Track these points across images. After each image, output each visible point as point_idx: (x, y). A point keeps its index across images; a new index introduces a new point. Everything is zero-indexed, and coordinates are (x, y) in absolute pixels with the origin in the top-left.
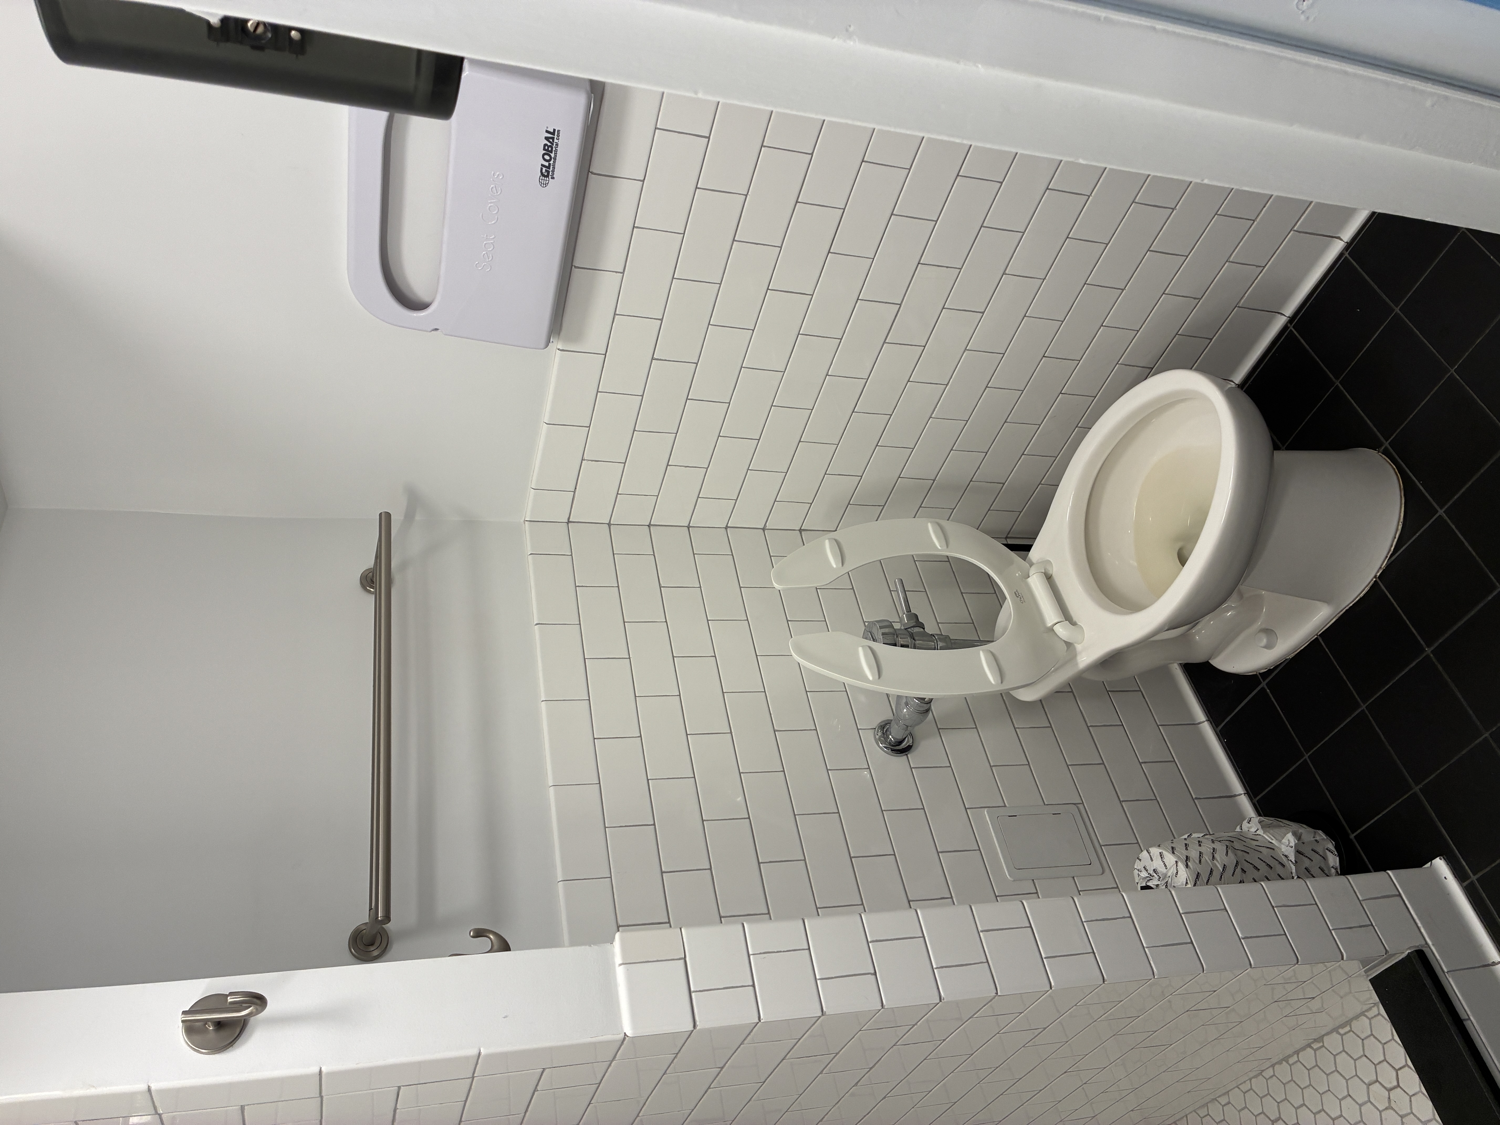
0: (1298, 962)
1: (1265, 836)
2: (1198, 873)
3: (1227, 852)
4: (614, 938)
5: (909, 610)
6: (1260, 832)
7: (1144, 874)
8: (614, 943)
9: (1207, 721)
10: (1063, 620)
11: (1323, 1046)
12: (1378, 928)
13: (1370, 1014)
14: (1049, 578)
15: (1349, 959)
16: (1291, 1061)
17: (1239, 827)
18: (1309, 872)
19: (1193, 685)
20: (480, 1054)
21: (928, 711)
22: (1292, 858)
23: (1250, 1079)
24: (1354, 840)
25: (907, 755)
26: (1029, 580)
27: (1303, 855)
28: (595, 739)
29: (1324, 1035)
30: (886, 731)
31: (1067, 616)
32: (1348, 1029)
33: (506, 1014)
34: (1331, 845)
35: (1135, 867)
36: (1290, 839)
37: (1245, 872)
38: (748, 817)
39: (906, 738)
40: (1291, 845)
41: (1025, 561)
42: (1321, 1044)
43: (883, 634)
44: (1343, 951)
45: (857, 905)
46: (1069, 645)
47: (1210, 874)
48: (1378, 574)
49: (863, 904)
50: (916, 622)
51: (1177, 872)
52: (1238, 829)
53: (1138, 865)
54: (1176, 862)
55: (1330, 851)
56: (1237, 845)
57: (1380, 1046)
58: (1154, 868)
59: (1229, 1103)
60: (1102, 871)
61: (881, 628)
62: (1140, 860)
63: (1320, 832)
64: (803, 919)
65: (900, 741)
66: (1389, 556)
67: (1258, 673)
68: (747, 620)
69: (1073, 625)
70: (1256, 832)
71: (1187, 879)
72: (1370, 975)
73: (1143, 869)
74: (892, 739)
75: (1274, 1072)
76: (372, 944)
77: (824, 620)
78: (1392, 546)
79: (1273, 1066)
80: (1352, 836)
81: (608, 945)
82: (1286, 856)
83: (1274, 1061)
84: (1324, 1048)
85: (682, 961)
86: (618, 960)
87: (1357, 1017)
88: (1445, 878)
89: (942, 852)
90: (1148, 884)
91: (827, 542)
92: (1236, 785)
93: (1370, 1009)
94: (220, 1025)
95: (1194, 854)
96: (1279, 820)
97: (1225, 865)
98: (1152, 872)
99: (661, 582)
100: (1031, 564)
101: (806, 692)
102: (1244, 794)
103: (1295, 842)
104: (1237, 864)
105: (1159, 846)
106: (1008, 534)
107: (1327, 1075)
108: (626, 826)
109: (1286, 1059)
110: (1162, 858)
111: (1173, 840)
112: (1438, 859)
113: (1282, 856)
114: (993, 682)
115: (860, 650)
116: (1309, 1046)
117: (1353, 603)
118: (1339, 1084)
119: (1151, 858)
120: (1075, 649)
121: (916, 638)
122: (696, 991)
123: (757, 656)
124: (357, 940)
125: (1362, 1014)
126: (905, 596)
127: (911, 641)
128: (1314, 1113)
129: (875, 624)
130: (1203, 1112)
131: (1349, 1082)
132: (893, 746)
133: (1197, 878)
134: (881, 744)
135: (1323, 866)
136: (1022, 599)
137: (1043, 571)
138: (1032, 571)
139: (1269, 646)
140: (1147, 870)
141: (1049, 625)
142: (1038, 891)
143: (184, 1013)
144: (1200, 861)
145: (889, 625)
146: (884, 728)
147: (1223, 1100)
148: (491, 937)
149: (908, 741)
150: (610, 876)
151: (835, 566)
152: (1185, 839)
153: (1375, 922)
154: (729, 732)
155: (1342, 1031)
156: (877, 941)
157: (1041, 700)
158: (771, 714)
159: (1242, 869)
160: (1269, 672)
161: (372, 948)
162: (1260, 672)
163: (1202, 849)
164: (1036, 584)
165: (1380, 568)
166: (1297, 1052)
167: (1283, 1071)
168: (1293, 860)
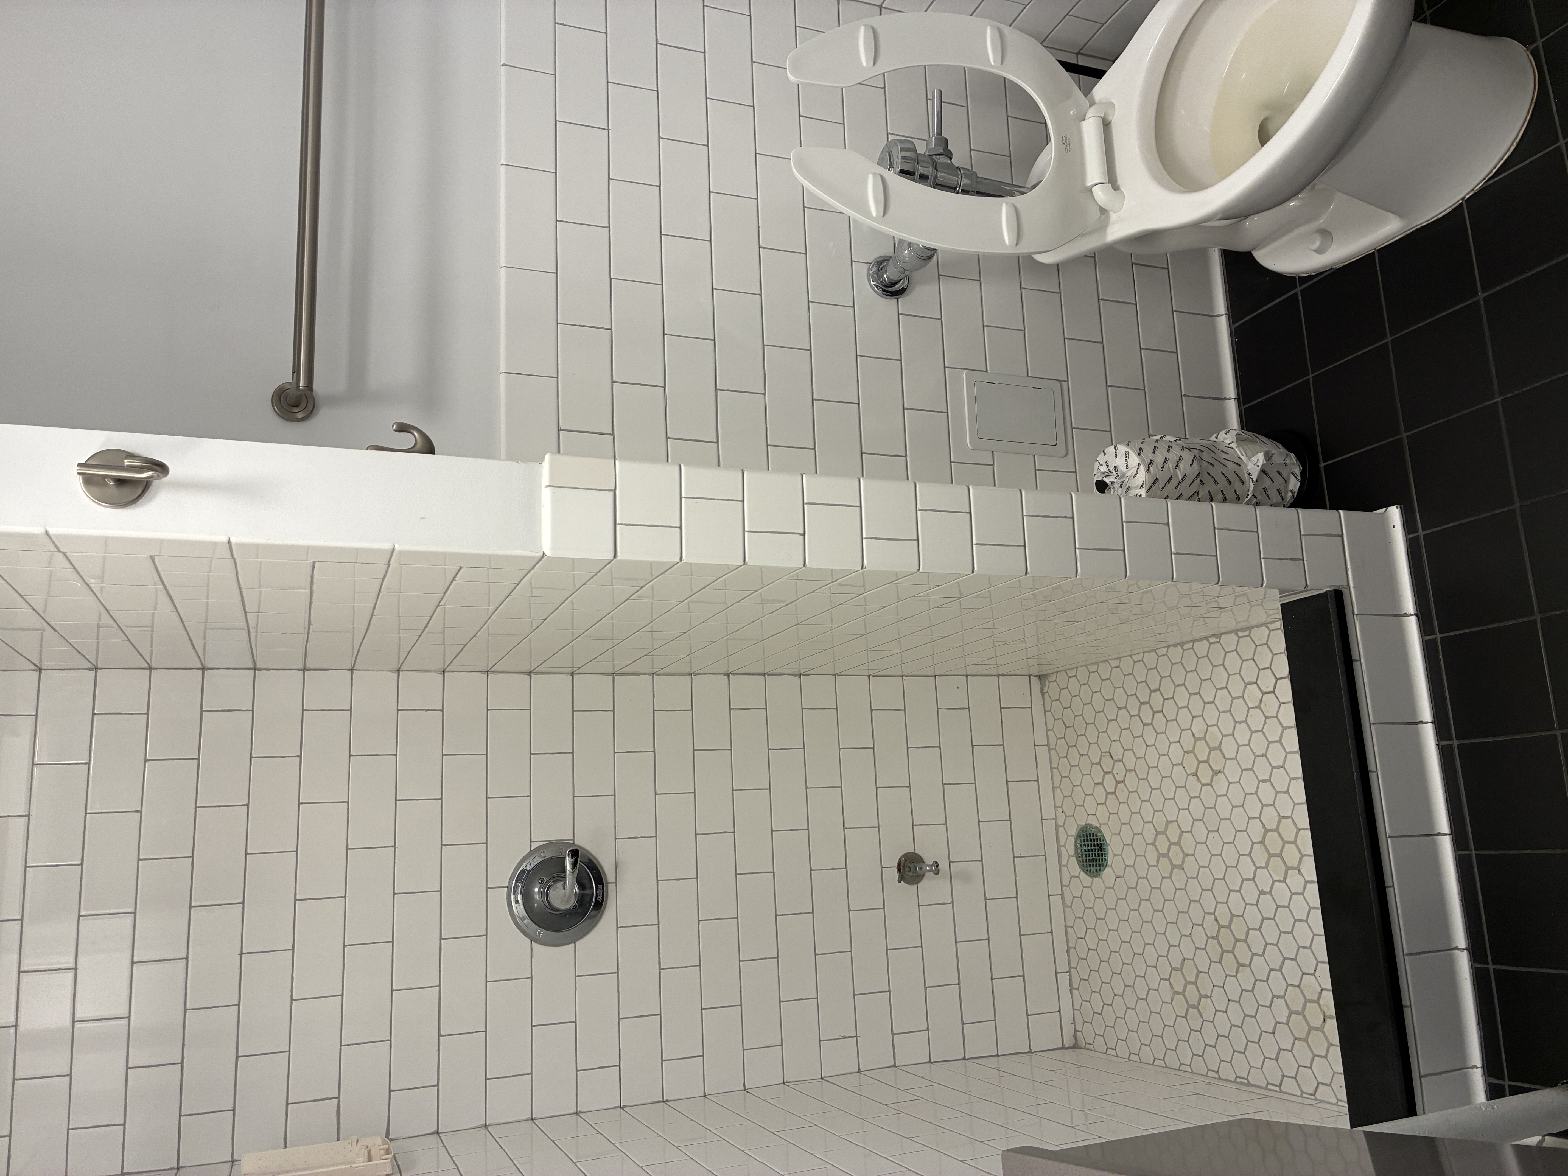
0: (1218, 583)
1: (1237, 450)
2: (1157, 479)
3: (1193, 462)
4: (544, 458)
5: (940, 132)
6: (1233, 445)
7: (1104, 469)
8: (544, 464)
9: (1225, 314)
10: (1105, 182)
11: (1219, 642)
12: (1307, 564)
13: (1271, 627)
14: (1106, 125)
15: (1268, 587)
16: (1186, 647)
17: (1215, 435)
18: (1265, 492)
19: (1225, 272)
20: (394, 549)
21: (930, 258)
22: (1255, 477)
23: (1144, 653)
24: (1322, 470)
25: (898, 299)
26: (1084, 123)
27: (1266, 475)
28: (557, 220)
29: (1222, 634)
30: (882, 268)
31: (1112, 180)
32: (1247, 633)
33: (423, 516)
34: (1297, 471)
35: (1098, 459)
36: (1260, 459)
37: (1204, 484)
38: (712, 338)
39: (901, 280)
40: (1258, 464)
41: (1086, 97)
42: (1218, 640)
43: (903, 158)
44: (1265, 579)
45: (809, 449)
46: (1103, 211)
47: (1168, 481)
48: (1467, 197)
49: (814, 449)
50: (944, 149)
51: (1136, 474)
52: (1213, 438)
53: (1101, 458)
54: (1139, 464)
55: (1294, 475)
56: (1206, 456)
57: (1270, 655)
58: (1116, 465)
59: (1118, 667)
60: (1065, 453)
61: (902, 150)
62: (1105, 454)
63: (1293, 455)
64: (743, 470)
65: (894, 282)
66: (1486, 179)
67: (1297, 277)
68: (753, 106)
69: (1114, 190)
70: (1229, 444)
71: (1143, 483)
72: (1284, 600)
73: (1104, 464)
74: (886, 279)
75: (1167, 652)
76: (297, 406)
77: (842, 122)
78: (1495, 167)
79: (1168, 647)
80: (1322, 465)
81: (536, 465)
82: (1249, 474)
83: (1170, 643)
84: (1219, 644)
85: (612, 493)
86: (545, 480)
87: (1259, 626)
88: (1394, 527)
89: (907, 409)
90: (1104, 479)
91: (862, 29)
92: (1230, 389)
93: (1274, 622)
94: (121, 482)
95: (1159, 459)
96: (1257, 435)
97: (1185, 475)
98: (1112, 469)
99: (658, 38)
100: (1092, 103)
101: (804, 207)
102: (1235, 399)
103: (1264, 462)
104: (1198, 475)
105: (1128, 444)
106: (1082, 49)
107: (1214, 666)
108: (580, 326)
109: (1181, 644)
110: (1126, 457)
111: (1144, 439)
112: (1395, 507)
113: (1246, 474)
114: (1007, 242)
115: (871, 177)
116: (1206, 638)
117: (1428, 223)
118: (1220, 676)
119: (1116, 455)
120: (1108, 217)
121: (939, 169)
122: (622, 524)
123: (756, 153)
124: (282, 398)
125: (1265, 624)
126: (940, 110)
127: (932, 171)
128: (1190, 694)
129: (896, 143)
130: (1093, 668)
131: (1231, 677)
132: (885, 286)
133: (1153, 483)
134: (873, 281)
135: (1282, 489)
136: (1068, 147)
137: (1103, 116)
138: (1091, 112)
139: (1319, 251)
140: (1108, 466)
141: (1089, 184)
142: (995, 464)
143: (79, 465)
144: (1163, 468)
145: (912, 149)
146: (881, 264)
147: (1114, 663)
148: (416, 434)
149: (903, 283)
150: (556, 376)
151: (864, 64)
152: (1157, 441)
153: (1307, 558)
154: (709, 239)
155: (1240, 634)
156: (813, 504)
157: (1058, 265)
158: (759, 227)
159: (1201, 481)
160: (1310, 277)
161: (296, 410)
162: (1300, 276)
163: (1170, 456)
164: (1090, 130)
165: (1473, 190)
166: (1194, 641)
167: (1176, 654)
168: (1255, 480)
